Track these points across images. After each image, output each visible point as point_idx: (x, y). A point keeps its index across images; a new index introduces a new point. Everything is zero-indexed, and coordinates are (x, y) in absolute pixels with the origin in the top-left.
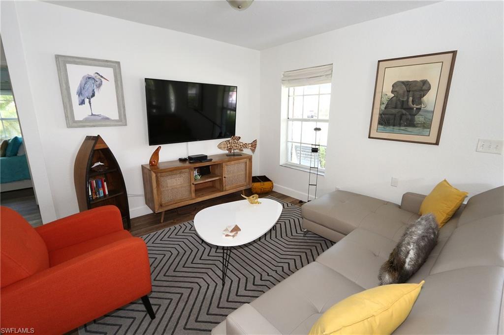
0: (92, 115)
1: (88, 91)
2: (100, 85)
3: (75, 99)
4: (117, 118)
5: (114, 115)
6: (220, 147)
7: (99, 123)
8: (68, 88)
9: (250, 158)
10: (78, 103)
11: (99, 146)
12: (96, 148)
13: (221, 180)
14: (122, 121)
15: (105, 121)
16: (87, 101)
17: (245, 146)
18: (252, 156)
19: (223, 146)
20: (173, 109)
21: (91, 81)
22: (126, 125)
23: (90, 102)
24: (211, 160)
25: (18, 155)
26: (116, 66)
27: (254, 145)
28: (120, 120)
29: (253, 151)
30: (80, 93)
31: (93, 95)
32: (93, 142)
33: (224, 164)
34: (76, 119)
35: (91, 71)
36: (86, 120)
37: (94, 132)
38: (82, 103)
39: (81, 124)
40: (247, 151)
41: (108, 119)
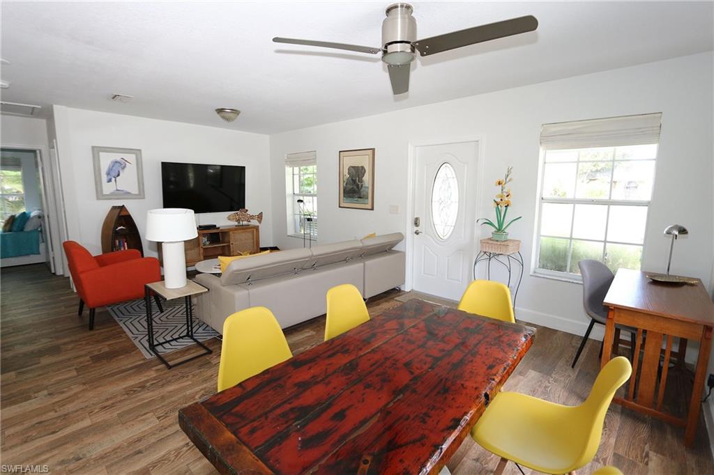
0: (117, 190)
1: (115, 171)
2: (125, 167)
3: (104, 178)
4: (137, 193)
5: (135, 191)
6: (229, 218)
7: (122, 197)
8: (99, 170)
9: (257, 228)
10: (106, 181)
11: (123, 213)
12: (121, 214)
13: (229, 246)
14: (141, 195)
15: (127, 195)
16: (113, 179)
17: (252, 217)
18: (258, 226)
19: (232, 218)
20: (192, 185)
21: (118, 164)
22: (144, 198)
23: (115, 181)
24: (219, 228)
25: (25, 230)
26: (137, 152)
27: (260, 217)
28: (139, 194)
29: (260, 222)
30: (108, 174)
31: (119, 175)
32: (119, 210)
33: (231, 233)
34: (104, 193)
35: (117, 157)
36: (112, 194)
37: (119, 203)
38: (110, 181)
39: (107, 197)
40: (254, 222)
41: (129, 193)
